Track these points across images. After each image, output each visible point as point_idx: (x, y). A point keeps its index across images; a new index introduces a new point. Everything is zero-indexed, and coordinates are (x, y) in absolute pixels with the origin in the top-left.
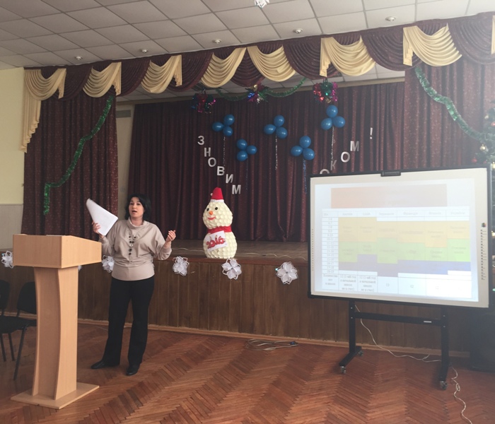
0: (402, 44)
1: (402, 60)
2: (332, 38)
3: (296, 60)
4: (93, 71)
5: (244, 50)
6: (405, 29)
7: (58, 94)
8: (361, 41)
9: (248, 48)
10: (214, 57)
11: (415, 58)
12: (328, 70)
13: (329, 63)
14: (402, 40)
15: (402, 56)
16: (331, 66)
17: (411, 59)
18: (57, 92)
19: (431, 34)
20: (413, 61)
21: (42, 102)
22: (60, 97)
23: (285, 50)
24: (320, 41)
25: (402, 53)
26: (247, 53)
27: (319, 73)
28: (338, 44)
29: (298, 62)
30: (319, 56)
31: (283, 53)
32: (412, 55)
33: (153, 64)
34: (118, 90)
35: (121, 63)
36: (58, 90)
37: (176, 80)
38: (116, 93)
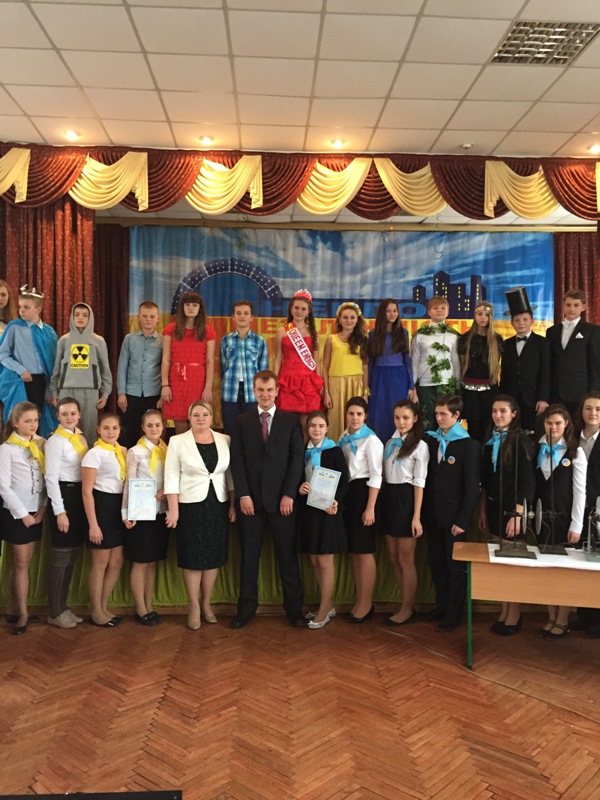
0: (596, 184)
1: (596, 206)
2: (502, 163)
3: (450, 187)
4: (90, 161)
5: (369, 162)
6: (598, 164)
7: (15, 194)
8: (542, 172)
9: (377, 161)
10: (318, 166)
12: (495, 208)
13: (498, 198)
14: (595, 179)
15: (596, 201)
16: (500, 202)
18: (12, 191)
22: (17, 200)
23: (432, 170)
24: (484, 164)
25: (596, 195)
26: (373, 164)
27: (483, 211)
28: (511, 171)
29: (453, 191)
30: (483, 186)
31: (430, 174)
34: (143, 202)
35: (146, 154)
36: (13, 187)
37: (251, 195)
38: (137, 206)
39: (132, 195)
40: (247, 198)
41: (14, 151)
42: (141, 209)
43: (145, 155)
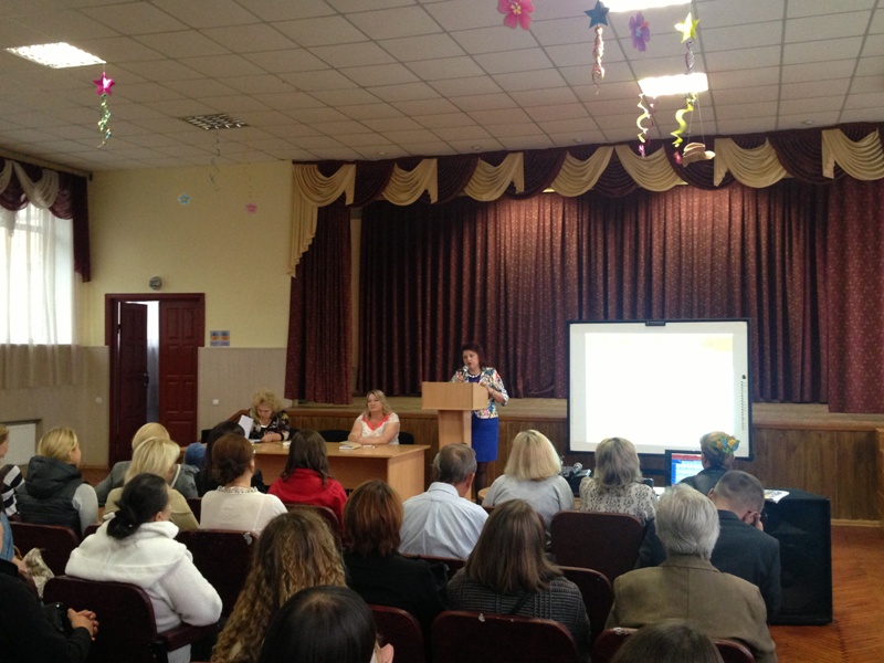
0: (821, 151)
1: (821, 171)
2: (730, 140)
4: (397, 170)
5: (611, 150)
6: (824, 132)
7: (345, 199)
8: (768, 144)
9: (618, 149)
10: (569, 157)
11: (837, 169)
12: (724, 179)
13: (726, 170)
14: (820, 146)
15: (821, 166)
17: (832, 169)
18: (343, 196)
19: (856, 141)
20: (835, 171)
21: (319, 208)
22: (347, 203)
25: (821, 161)
26: (614, 153)
27: (712, 183)
28: (738, 147)
31: (664, 155)
32: (833, 165)
33: (483, 162)
34: (434, 197)
36: (344, 194)
37: (515, 185)
38: (430, 201)
39: (426, 191)
40: (512, 186)
41: (345, 167)
42: (432, 202)
43: (435, 161)
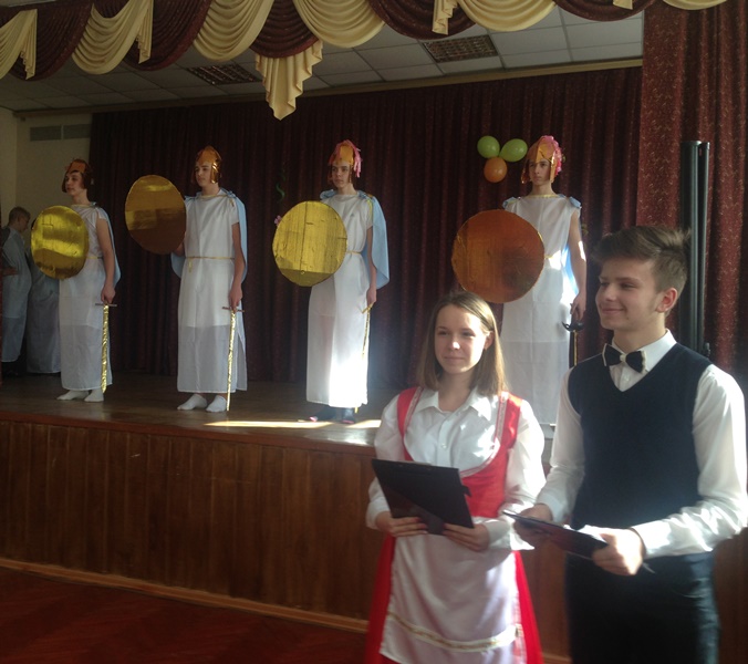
12: (449, 20)
16: (458, 11)
27: (431, 27)
33: (97, 13)
34: (30, 69)
35: (36, 11)
38: (25, 74)
39: (20, 60)
42: (29, 76)
